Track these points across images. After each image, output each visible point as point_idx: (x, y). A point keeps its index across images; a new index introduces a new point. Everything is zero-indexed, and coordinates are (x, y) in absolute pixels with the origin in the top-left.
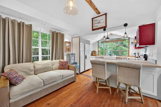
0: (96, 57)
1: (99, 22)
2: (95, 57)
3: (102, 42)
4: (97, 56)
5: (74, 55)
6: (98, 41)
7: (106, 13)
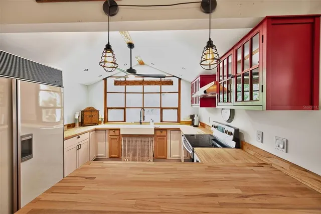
3: (116, 83)
6: (104, 79)
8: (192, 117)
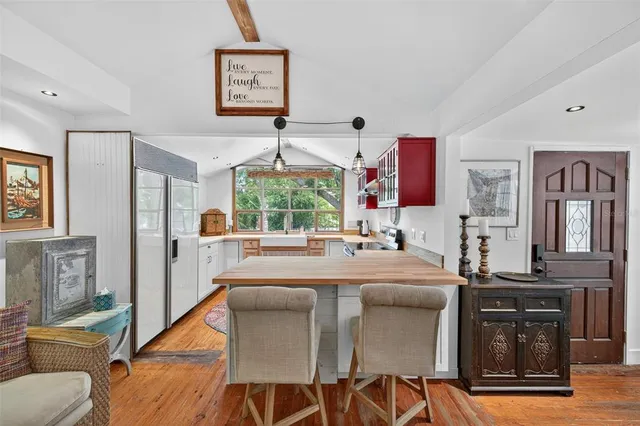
0: (224, 241)
1: (254, 81)
2: (219, 242)
3: (251, 174)
4: (231, 236)
5: (82, 251)
6: (233, 168)
7: (287, 47)
8: (360, 223)
